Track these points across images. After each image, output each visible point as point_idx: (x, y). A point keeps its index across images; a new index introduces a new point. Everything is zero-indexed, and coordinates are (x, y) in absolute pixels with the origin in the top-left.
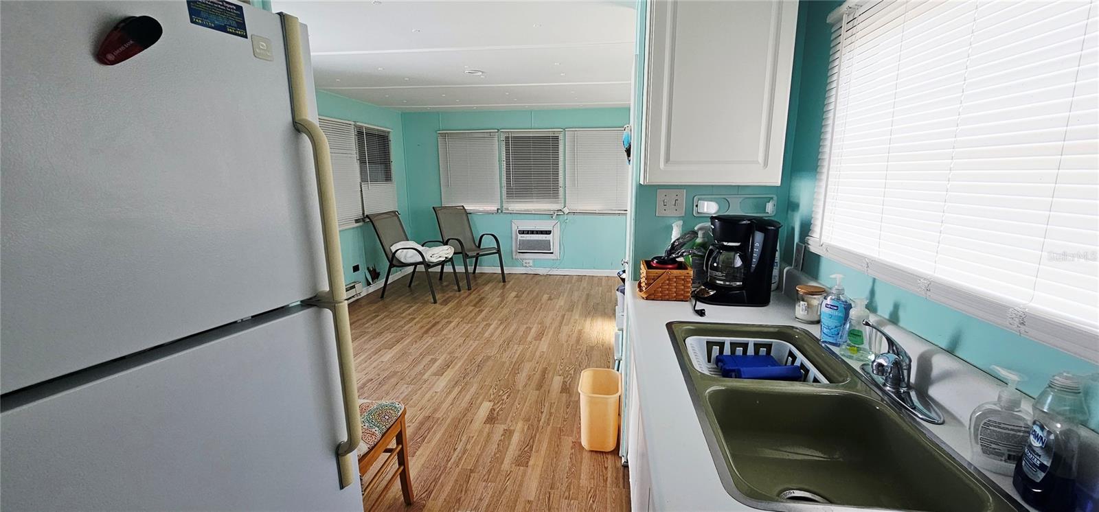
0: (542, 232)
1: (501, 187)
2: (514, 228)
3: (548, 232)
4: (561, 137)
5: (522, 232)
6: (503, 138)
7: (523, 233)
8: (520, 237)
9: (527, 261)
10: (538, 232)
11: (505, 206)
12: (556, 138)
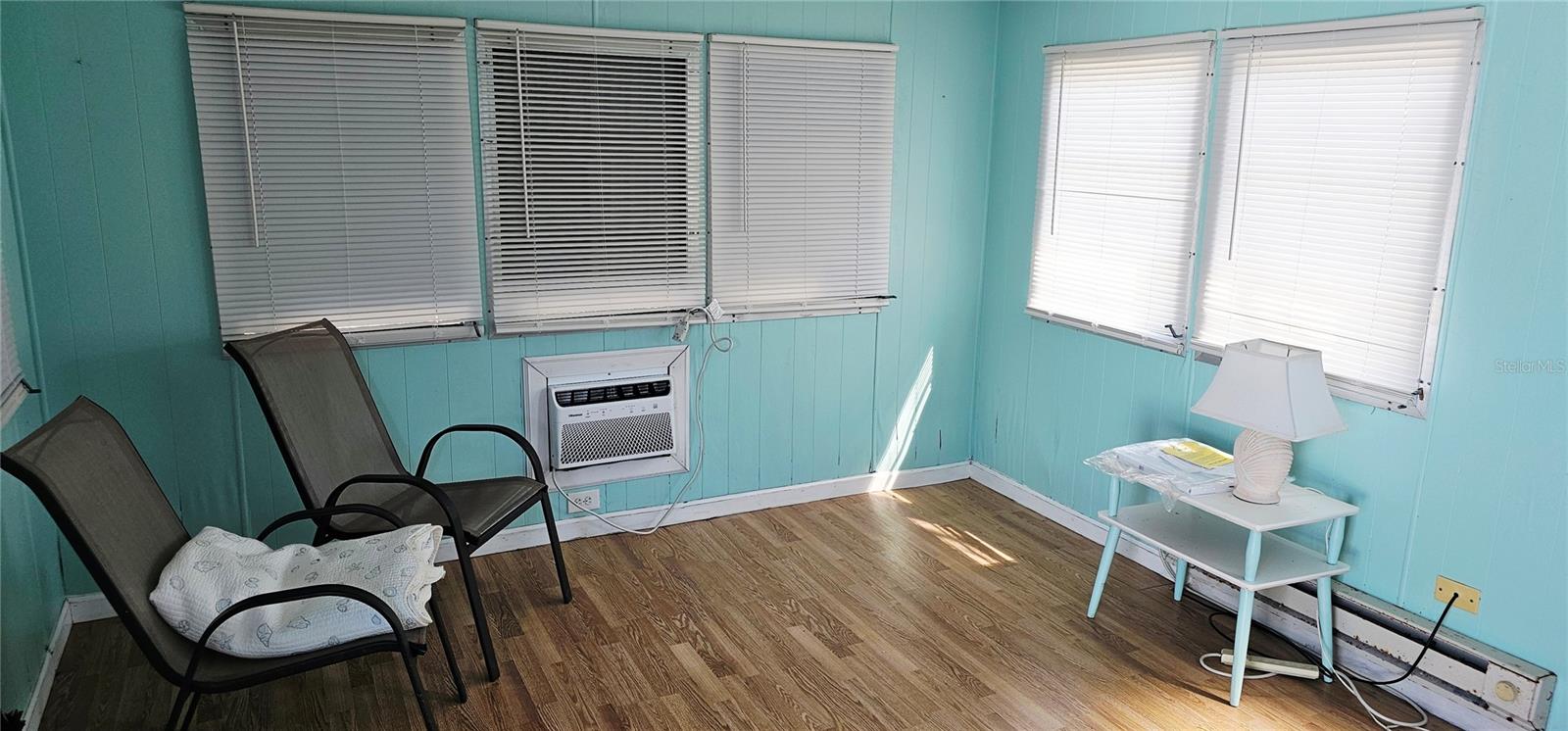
0: (638, 391)
1: (483, 239)
2: (535, 385)
3: (661, 389)
4: (694, 66)
5: (571, 399)
6: (485, 52)
7: (573, 403)
8: (565, 415)
9: (582, 495)
10: (621, 393)
11: (501, 310)
12: (678, 66)
